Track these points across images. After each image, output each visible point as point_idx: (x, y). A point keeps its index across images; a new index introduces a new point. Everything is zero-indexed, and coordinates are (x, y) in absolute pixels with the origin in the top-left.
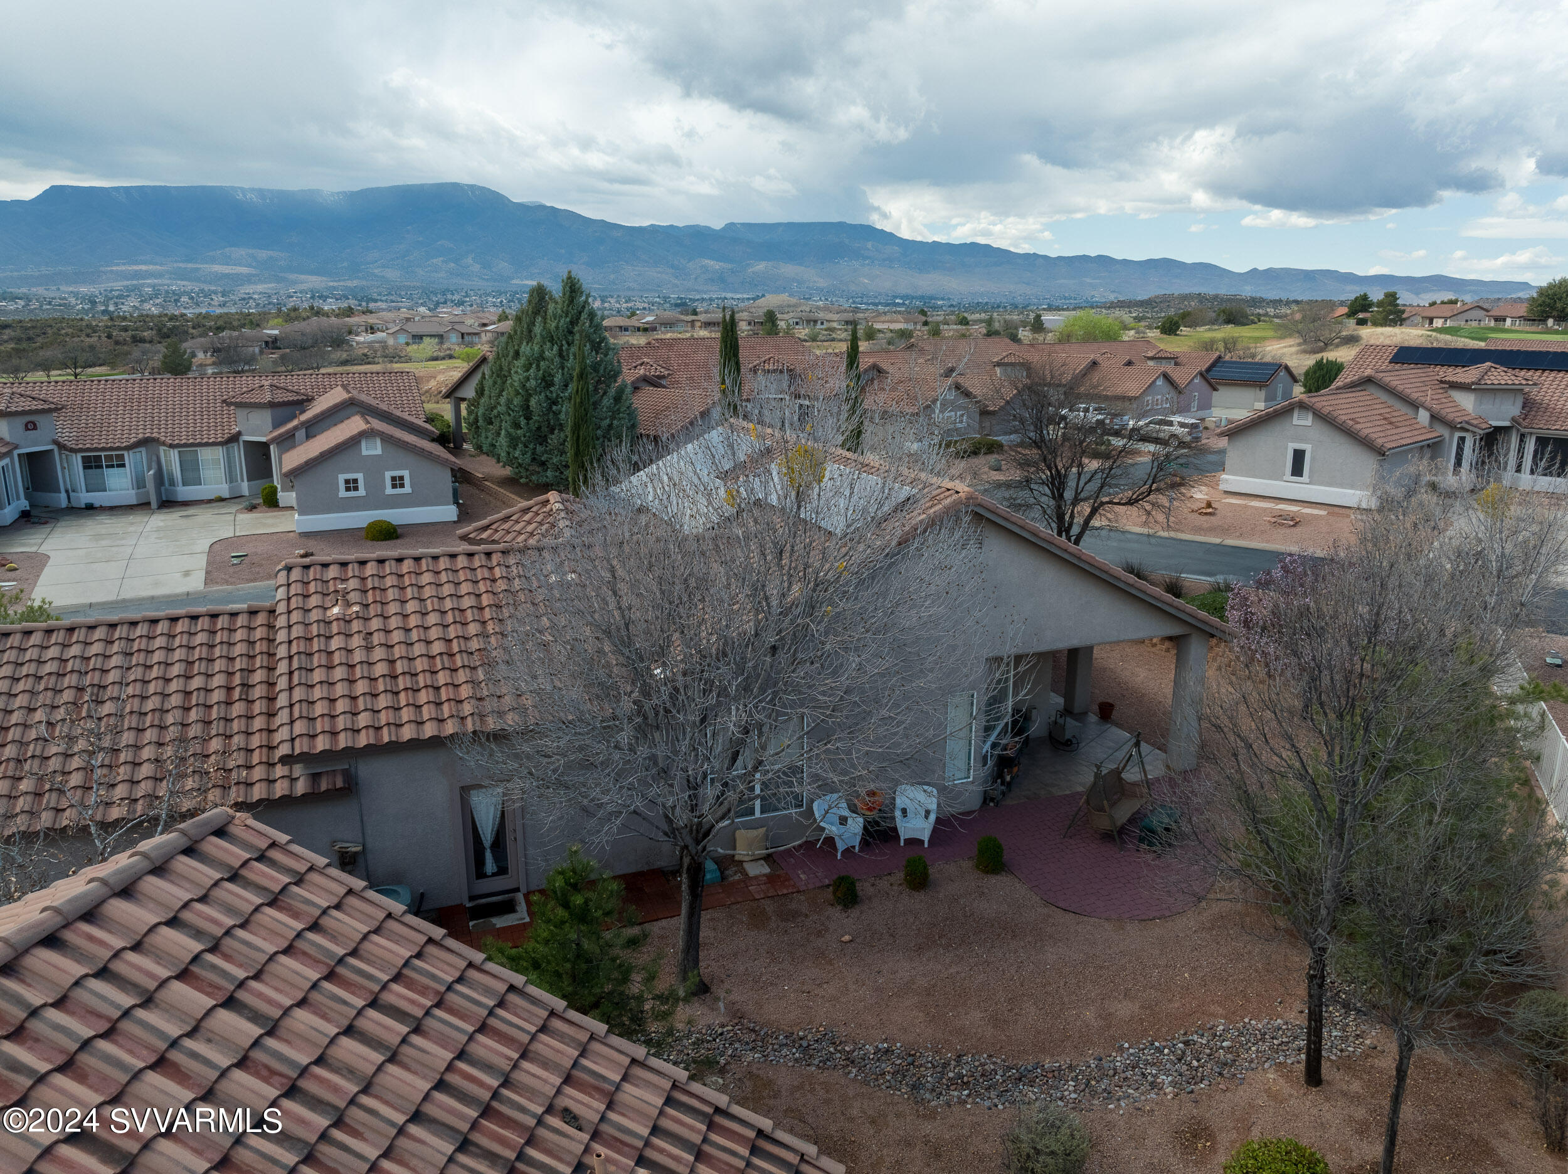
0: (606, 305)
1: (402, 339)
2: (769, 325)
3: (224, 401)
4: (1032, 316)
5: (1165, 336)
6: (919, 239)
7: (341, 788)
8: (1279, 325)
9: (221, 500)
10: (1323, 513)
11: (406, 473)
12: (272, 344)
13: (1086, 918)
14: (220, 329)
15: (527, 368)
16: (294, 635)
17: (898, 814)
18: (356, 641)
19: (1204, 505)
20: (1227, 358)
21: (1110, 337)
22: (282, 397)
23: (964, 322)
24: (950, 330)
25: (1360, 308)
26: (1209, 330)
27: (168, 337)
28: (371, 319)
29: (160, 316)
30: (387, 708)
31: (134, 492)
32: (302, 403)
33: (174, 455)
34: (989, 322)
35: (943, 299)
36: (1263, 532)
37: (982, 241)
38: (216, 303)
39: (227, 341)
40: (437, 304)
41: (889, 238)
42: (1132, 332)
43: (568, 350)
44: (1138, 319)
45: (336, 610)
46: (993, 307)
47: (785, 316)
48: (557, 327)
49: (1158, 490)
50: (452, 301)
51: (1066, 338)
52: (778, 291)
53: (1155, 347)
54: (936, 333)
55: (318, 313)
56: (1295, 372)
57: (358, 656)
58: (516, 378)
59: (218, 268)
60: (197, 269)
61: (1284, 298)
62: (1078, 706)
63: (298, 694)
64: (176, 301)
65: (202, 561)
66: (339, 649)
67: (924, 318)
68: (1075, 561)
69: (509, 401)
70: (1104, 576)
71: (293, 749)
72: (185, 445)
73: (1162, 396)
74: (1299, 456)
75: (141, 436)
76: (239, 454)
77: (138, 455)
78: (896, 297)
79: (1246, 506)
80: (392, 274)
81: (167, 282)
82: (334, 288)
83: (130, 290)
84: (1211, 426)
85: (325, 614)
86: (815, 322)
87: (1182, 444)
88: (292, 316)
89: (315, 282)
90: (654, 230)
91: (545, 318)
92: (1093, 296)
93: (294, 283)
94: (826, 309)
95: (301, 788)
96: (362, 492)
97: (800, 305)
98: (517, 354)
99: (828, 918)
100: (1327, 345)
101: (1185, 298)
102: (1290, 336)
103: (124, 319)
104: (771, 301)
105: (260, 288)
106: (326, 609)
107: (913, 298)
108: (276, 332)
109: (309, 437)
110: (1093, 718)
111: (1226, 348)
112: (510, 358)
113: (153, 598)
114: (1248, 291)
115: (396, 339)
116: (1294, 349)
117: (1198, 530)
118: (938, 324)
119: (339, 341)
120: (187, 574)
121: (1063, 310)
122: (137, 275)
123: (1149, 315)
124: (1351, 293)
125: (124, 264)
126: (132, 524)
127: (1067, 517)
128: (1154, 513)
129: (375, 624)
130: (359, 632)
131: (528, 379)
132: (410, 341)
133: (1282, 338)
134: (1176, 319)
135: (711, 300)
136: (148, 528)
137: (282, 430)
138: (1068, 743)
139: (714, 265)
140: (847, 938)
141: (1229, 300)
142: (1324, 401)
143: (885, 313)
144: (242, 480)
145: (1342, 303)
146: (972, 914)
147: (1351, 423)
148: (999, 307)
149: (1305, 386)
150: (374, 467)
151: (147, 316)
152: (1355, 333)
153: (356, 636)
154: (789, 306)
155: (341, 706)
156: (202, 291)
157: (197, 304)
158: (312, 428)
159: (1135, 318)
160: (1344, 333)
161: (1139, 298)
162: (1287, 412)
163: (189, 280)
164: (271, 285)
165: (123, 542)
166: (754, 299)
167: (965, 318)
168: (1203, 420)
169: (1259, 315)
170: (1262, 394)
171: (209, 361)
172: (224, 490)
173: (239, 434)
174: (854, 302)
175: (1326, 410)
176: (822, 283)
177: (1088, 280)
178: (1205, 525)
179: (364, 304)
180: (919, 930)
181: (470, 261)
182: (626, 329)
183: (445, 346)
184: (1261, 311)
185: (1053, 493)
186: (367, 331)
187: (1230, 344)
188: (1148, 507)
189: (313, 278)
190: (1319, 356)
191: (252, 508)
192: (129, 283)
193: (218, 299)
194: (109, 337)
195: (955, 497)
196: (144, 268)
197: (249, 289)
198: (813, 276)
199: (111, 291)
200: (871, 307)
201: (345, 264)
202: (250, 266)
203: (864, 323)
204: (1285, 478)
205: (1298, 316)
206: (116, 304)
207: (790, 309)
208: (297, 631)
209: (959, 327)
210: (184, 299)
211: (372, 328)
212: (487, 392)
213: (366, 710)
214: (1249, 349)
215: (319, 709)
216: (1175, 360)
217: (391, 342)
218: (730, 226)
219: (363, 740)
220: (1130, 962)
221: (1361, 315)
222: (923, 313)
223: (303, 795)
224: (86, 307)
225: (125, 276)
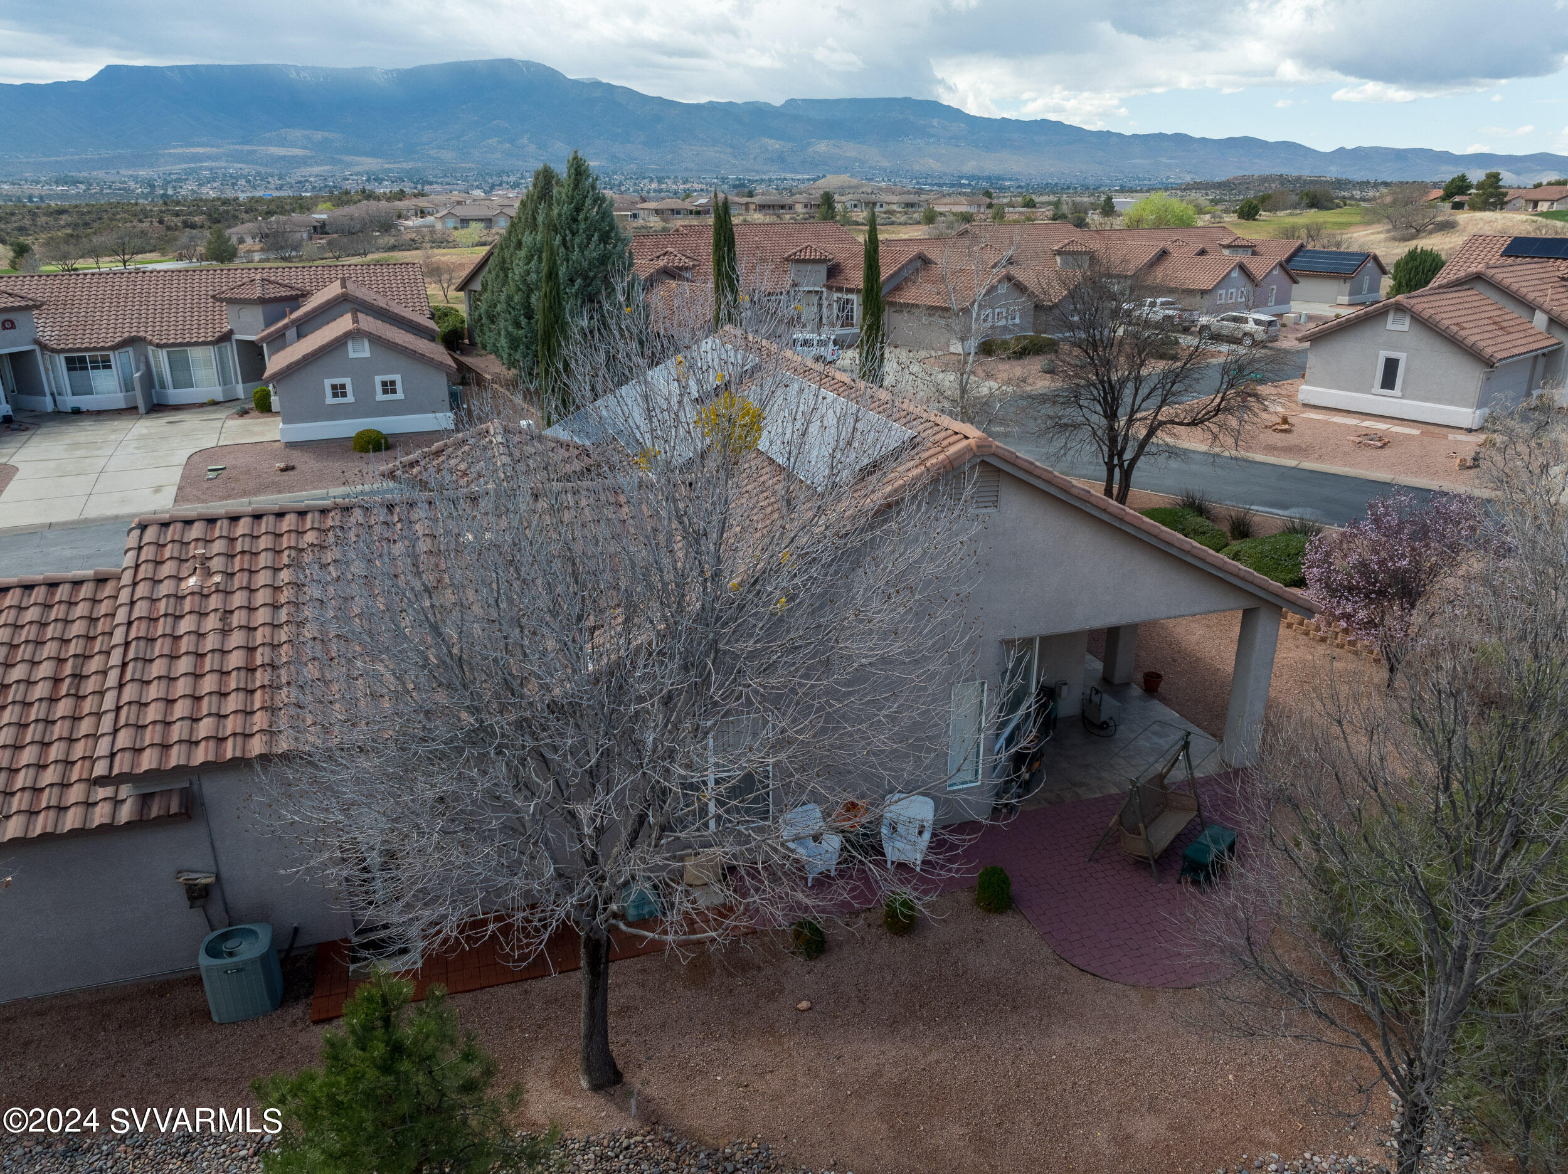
0: (663, 186)
1: (451, 223)
2: (824, 209)
3: (213, 297)
4: (1103, 198)
5: (1243, 221)
6: (986, 116)
7: (175, 814)
8: (1367, 209)
9: (214, 403)
10: (1416, 432)
11: (397, 378)
12: (320, 229)
13: (1107, 984)
14: (270, 213)
15: (529, 259)
16: (136, 614)
17: (884, 831)
18: (212, 622)
19: (1279, 420)
20: (1310, 247)
21: (1184, 224)
22: (274, 292)
23: (1030, 204)
24: (1012, 214)
25: (1457, 190)
26: (1291, 214)
27: (219, 222)
28: (422, 203)
29: (213, 200)
30: (236, 712)
31: (122, 395)
32: (296, 299)
33: (163, 355)
34: (1057, 204)
35: (1010, 180)
36: (1346, 454)
37: (1053, 117)
38: (273, 187)
39: (275, 226)
40: (493, 187)
41: (956, 114)
42: (1208, 217)
43: (572, 240)
44: (1215, 202)
45: (192, 581)
46: (1062, 189)
47: (843, 199)
48: (560, 215)
49: (1226, 409)
50: (508, 183)
51: (1136, 225)
52: (838, 172)
53: (1233, 234)
54: (999, 216)
55: (369, 196)
56: (1383, 261)
57: (211, 642)
58: (518, 270)
59: (273, 150)
60: (253, 152)
61: (1372, 179)
62: (1118, 678)
63: (129, 692)
64: (234, 184)
65: (176, 475)
66: (189, 632)
67: (988, 200)
68: (1117, 524)
69: (510, 298)
70: (1154, 542)
71: (111, 767)
72: (173, 345)
73: (1238, 290)
74: (1391, 367)
75: (126, 335)
76: (232, 353)
77: (124, 356)
78: (962, 178)
79: (1327, 423)
80: (448, 155)
81: (224, 164)
82: (390, 171)
83: (189, 173)
84: (1290, 324)
85: (178, 586)
86: (874, 204)
87: (1255, 344)
88: (342, 198)
89: (370, 163)
90: (712, 107)
91: (550, 205)
92: (1168, 178)
93: (350, 165)
94: (889, 191)
95: (125, 814)
96: (350, 398)
97: (862, 185)
98: (519, 245)
99: (786, 972)
100: (1418, 232)
101: (1265, 179)
102: (1379, 221)
103: (178, 203)
104: (831, 182)
105: (316, 170)
106: (181, 579)
107: (979, 178)
108: (324, 217)
109: (300, 336)
110: (1136, 691)
111: (1309, 236)
112: (511, 249)
113: (117, 517)
114: (1333, 172)
115: (444, 223)
116: (1382, 236)
117: (1271, 449)
118: (1003, 206)
119: (387, 226)
120: (158, 490)
121: (1137, 191)
122: (194, 158)
123: (1227, 198)
124: (1447, 175)
125: (181, 146)
126: (115, 431)
127: (1120, 439)
128: (1221, 436)
129: (238, 599)
130: (216, 610)
131: (528, 273)
132: (459, 225)
133: (1369, 223)
134: (1255, 202)
135: (770, 180)
136: (129, 437)
137: (272, 329)
138: (1104, 726)
139: (774, 144)
140: (804, 1005)
141: (1312, 182)
142: (1422, 302)
143: (949, 195)
144: (237, 382)
145: (1436, 185)
146: (965, 972)
147: (1455, 329)
148: (1068, 188)
149: (1395, 278)
150: (363, 372)
151: (201, 200)
152: (1451, 218)
153: (212, 615)
154: (850, 187)
155: (181, 709)
156: (259, 174)
157: (254, 187)
158: (303, 328)
159: (1211, 201)
160: (1439, 219)
161: (1217, 179)
162: (1381, 314)
163: (243, 162)
164: (326, 168)
165: (99, 452)
166: (815, 180)
167: (1031, 200)
168: (1280, 315)
169: (1344, 198)
170: (1347, 287)
171: (257, 247)
172: (216, 392)
173: (231, 332)
174: (918, 183)
175: (1426, 314)
176: (886, 164)
177: (1164, 160)
178: (1279, 444)
179: (419, 186)
180: (896, 994)
181: (525, 141)
182: (678, 213)
183: (493, 231)
184: (1346, 194)
185: (1105, 412)
186: (416, 215)
187: (1314, 232)
188: (1215, 429)
189: (369, 160)
190: (1411, 245)
191: (243, 413)
192: (186, 166)
193: (274, 181)
194: (161, 222)
195: (965, 443)
196: (200, 150)
197: (307, 171)
198: (874, 155)
199: (170, 174)
200: (935, 188)
201: (400, 145)
202: (305, 148)
203: (925, 205)
204: (1373, 391)
205: (1388, 200)
206: (174, 188)
207: (851, 191)
208: (140, 609)
209: (1024, 210)
210: (241, 182)
211: (422, 212)
212: (490, 287)
213: (209, 715)
214: (1334, 235)
215: (153, 713)
216: (1253, 249)
217: (439, 226)
218: (791, 102)
219: (200, 756)
220: (1159, 1053)
221: (1457, 199)
222: (988, 194)
223: (127, 823)
224: (145, 191)
225: (182, 159)
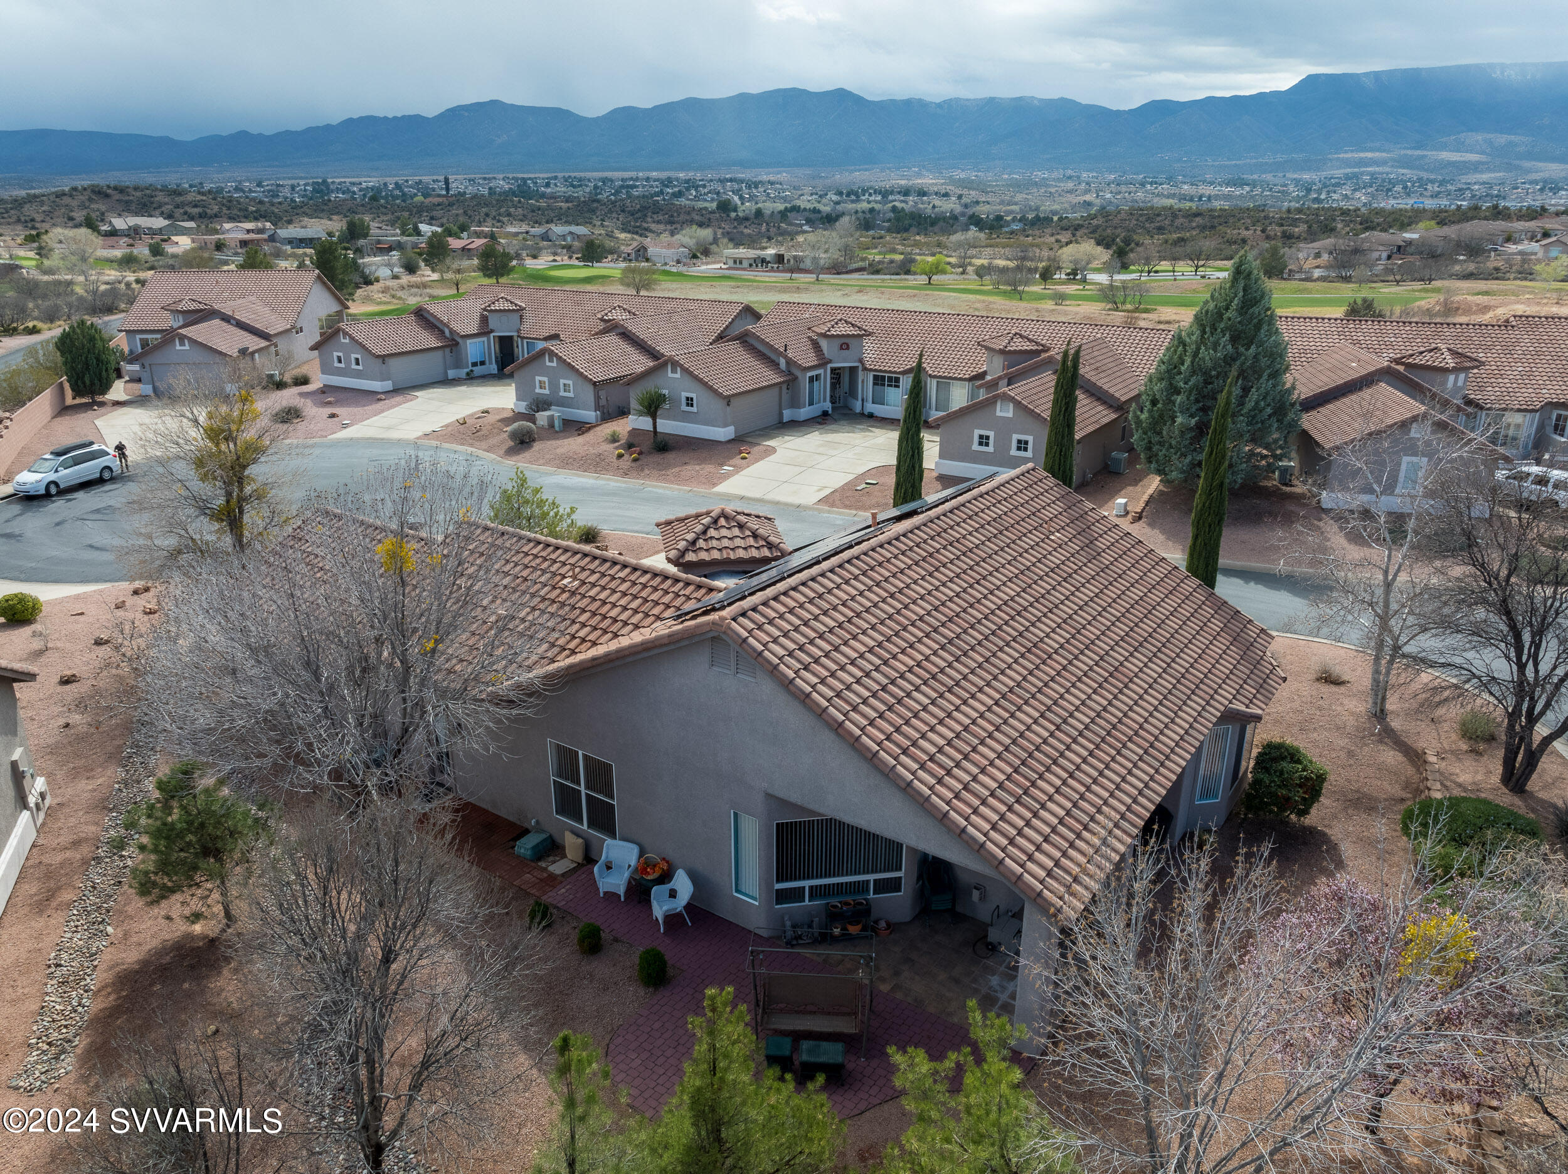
1: (1555, 252)
3: (978, 343)
11: (1031, 440)
22: (1019, 345)
29: (1366, 205)
32: (1038, 353)
33: (934, 383)
38: (1429, 194)
39: (1353, 244)
59: (1446, 155)
60: (1424, 156)
64: (1389, 191)
65: (845, 481)
72: (941, 377)
77: (908, 378)
81: (1387, 169)
83: (1348, 177)
96: (991, 449)
103: (1330, 207)
105: (1485, 177)
108: (1416, 236)
119: (1476, 251)
122: (1361, 163)
125: (1352, 151)
150: (1004, 429)
151: (1354, 204)
156: (1420, 180)
157: (1408, 195)
164: (1497, 175)
171: (1326, 264)
173: (985, 373)
192: (1349, 170)
196: (1369, 155)
197: (1471, 178)
199: (1331, 178)
202: (1483, 153)
206: (1328, 192)
217: (1540, 254)
224: (1301, 194)
225: (1347, 163)
